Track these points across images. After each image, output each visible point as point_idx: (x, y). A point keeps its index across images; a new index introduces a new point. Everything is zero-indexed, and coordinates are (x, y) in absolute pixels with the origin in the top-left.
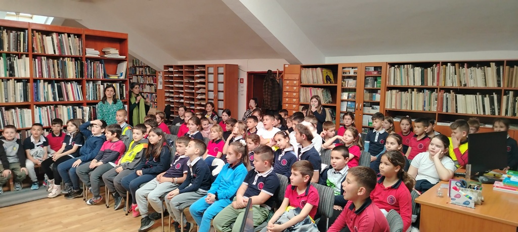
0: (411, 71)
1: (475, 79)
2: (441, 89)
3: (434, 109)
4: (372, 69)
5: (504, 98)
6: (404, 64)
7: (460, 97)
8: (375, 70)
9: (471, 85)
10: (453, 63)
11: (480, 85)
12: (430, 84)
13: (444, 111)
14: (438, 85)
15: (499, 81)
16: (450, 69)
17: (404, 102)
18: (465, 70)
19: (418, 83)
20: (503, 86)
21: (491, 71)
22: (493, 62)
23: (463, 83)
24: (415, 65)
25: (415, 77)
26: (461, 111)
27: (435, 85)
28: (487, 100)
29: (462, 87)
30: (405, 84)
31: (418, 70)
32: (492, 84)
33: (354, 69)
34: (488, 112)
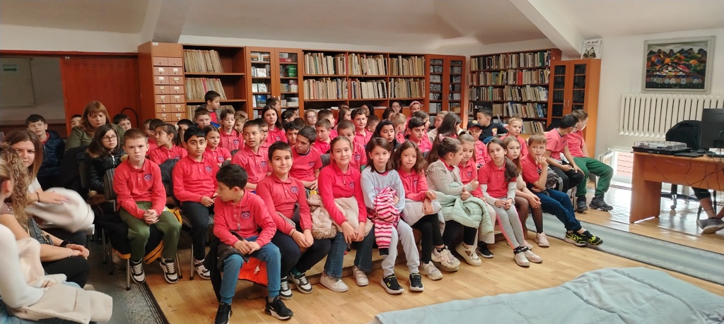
0: (324, 59)
1: (372, 67)
2: (349, 77)
3: (346, 97)
4: (286, 56)
5: (390, 83)
6: (317, 52)
7: (363, 83)
8: (289, 57)
9: (370, 74)
10: (356, 53)
11: (375, 74)
12: (340, 73)
13: (353, 98)
14: (347, 73)
15: (386, 70)
16: (355, 59)
17: (321, 92)
18: (365, 61)
19: (332, 73)
20: (389, 74)
21: (381, 61)
22: (381, 54)
23: (364, 72)
24: (327, 53)
25: (327, 67)
26: (365, 97)
27: (345, 73)
28: (380, 85)
29: (364, 76)
30: (320, 73)
31: (330, 58)
32: (382, 73)
33: (263, 55)
34: (381, 96)
